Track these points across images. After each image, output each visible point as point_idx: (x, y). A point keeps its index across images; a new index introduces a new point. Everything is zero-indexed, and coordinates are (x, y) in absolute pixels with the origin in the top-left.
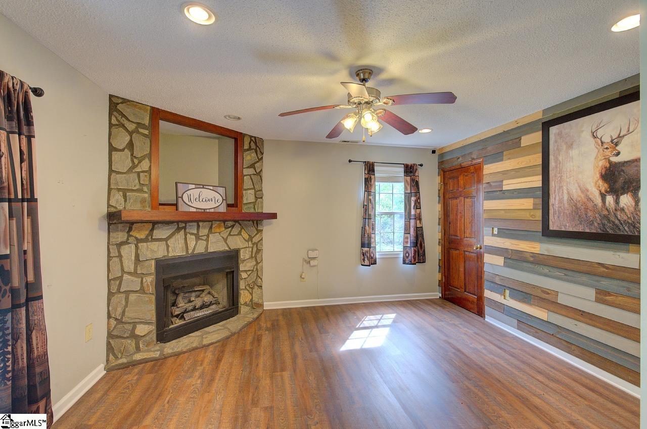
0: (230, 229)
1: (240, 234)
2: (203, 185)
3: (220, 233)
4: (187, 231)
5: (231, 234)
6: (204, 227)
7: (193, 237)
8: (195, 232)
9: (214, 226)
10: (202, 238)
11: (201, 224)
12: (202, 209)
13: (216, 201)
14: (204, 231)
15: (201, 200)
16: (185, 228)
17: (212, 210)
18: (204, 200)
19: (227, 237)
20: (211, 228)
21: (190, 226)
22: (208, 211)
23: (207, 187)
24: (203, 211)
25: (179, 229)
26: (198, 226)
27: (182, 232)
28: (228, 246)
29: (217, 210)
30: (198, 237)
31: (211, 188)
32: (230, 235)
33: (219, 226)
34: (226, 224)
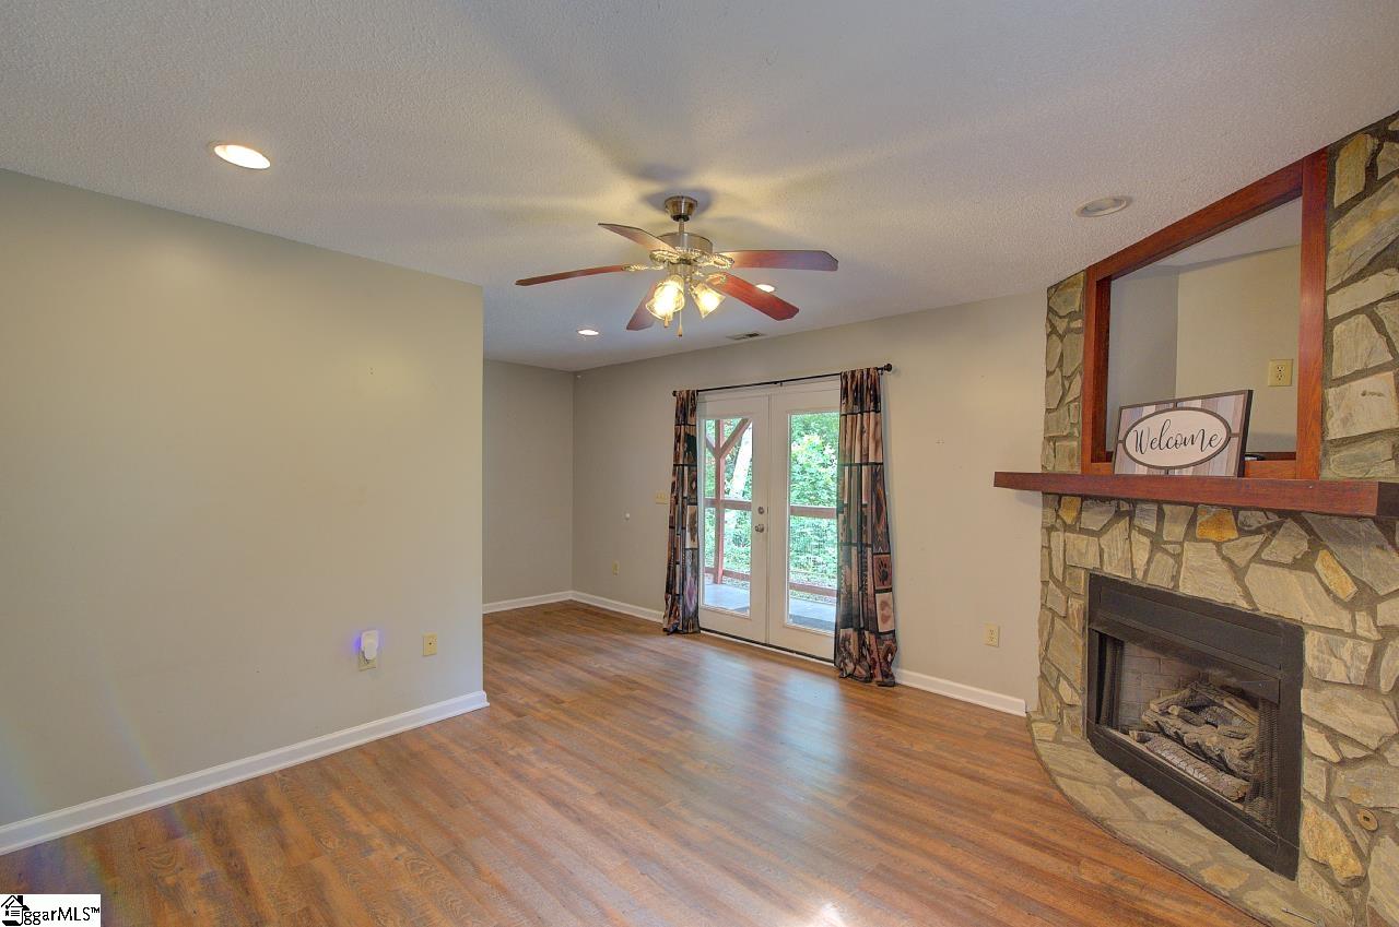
0: (1259, 538)
1: (1303, 564)
2: (1176, 402)
3: (1218, 545)
4: (1136, 522)
5: (1264, 556)
6: (1175, 520)
7: (1146, 540)
8: (1152, 528)
9: (1200, 520)
10: (1168, 547)
11: (1166, 508)
12: (1161, 468)
13: (1206, 441)
14: (1174, 530)
15: (1163, 445)
16: (1131, 515)
17: (1188, 472)
18: (1171, 443)
19: (1247, 566)
20: (1192, 522)
21: (1142, 510)
22: (1176, 472)
23: (1185, 404)
24: (1163, 473)
25: (1119, 515)
26: (1161, 516)
27: (1124, 523)
28: (1247, 596)
29: (1204, 471)
30: (1157, 543)
31: (1198, 404)
32: (1257, 558)
33: (1219, 523)
34: (1241, 518)
